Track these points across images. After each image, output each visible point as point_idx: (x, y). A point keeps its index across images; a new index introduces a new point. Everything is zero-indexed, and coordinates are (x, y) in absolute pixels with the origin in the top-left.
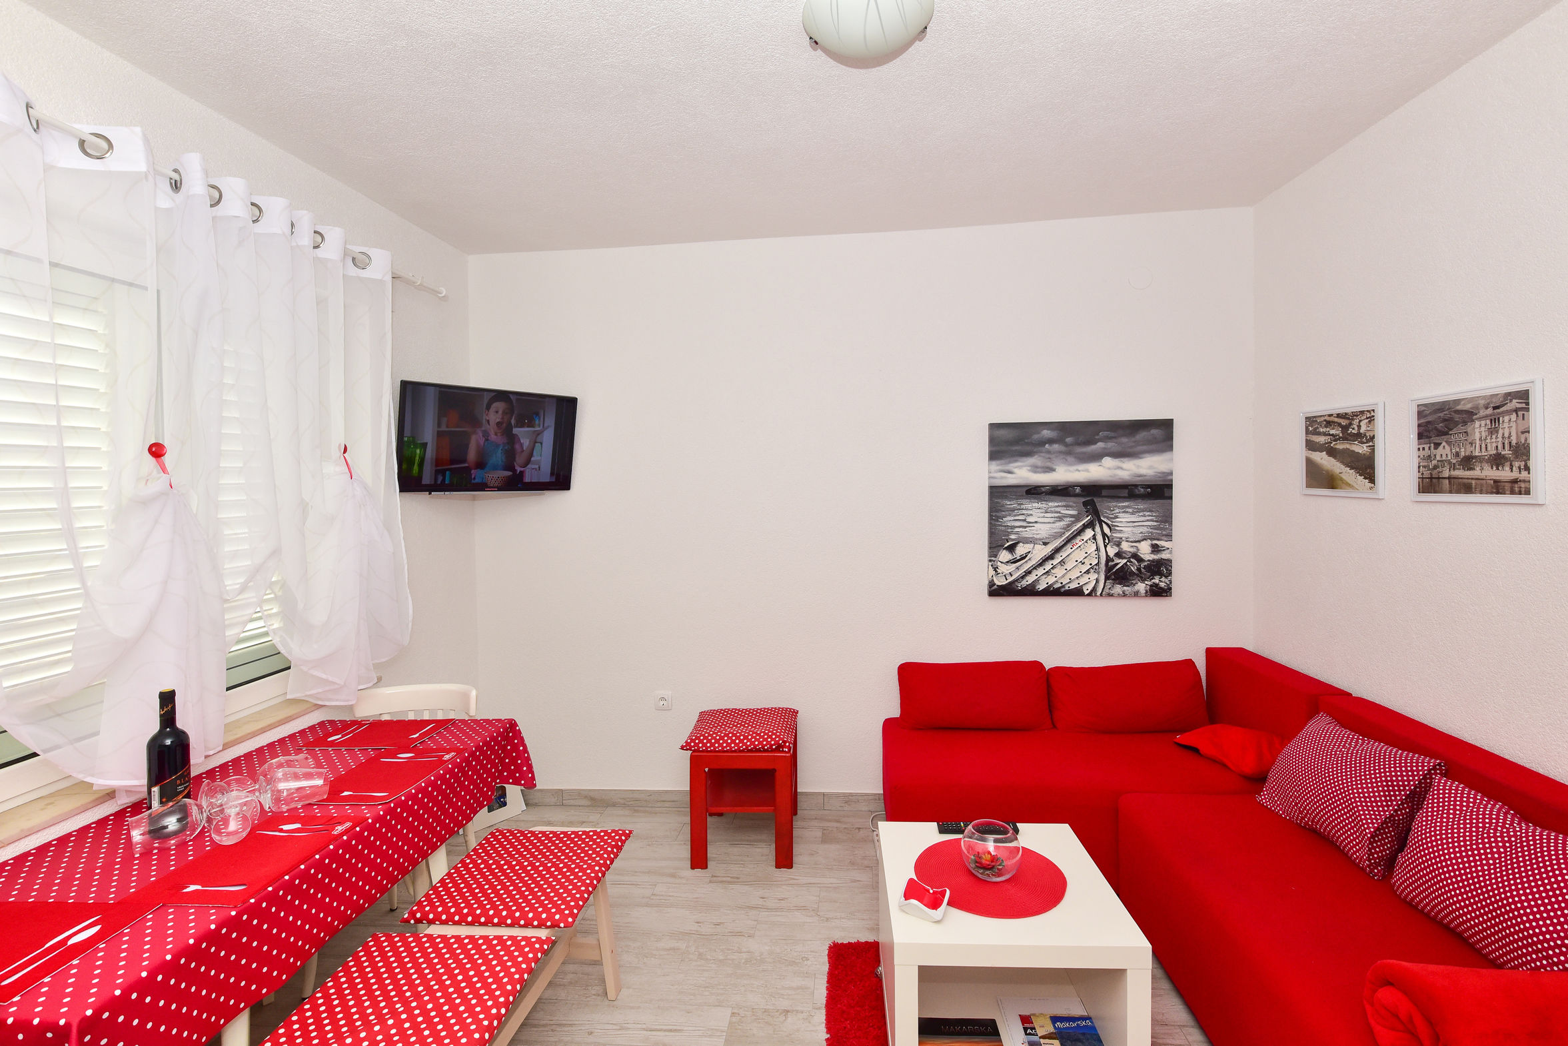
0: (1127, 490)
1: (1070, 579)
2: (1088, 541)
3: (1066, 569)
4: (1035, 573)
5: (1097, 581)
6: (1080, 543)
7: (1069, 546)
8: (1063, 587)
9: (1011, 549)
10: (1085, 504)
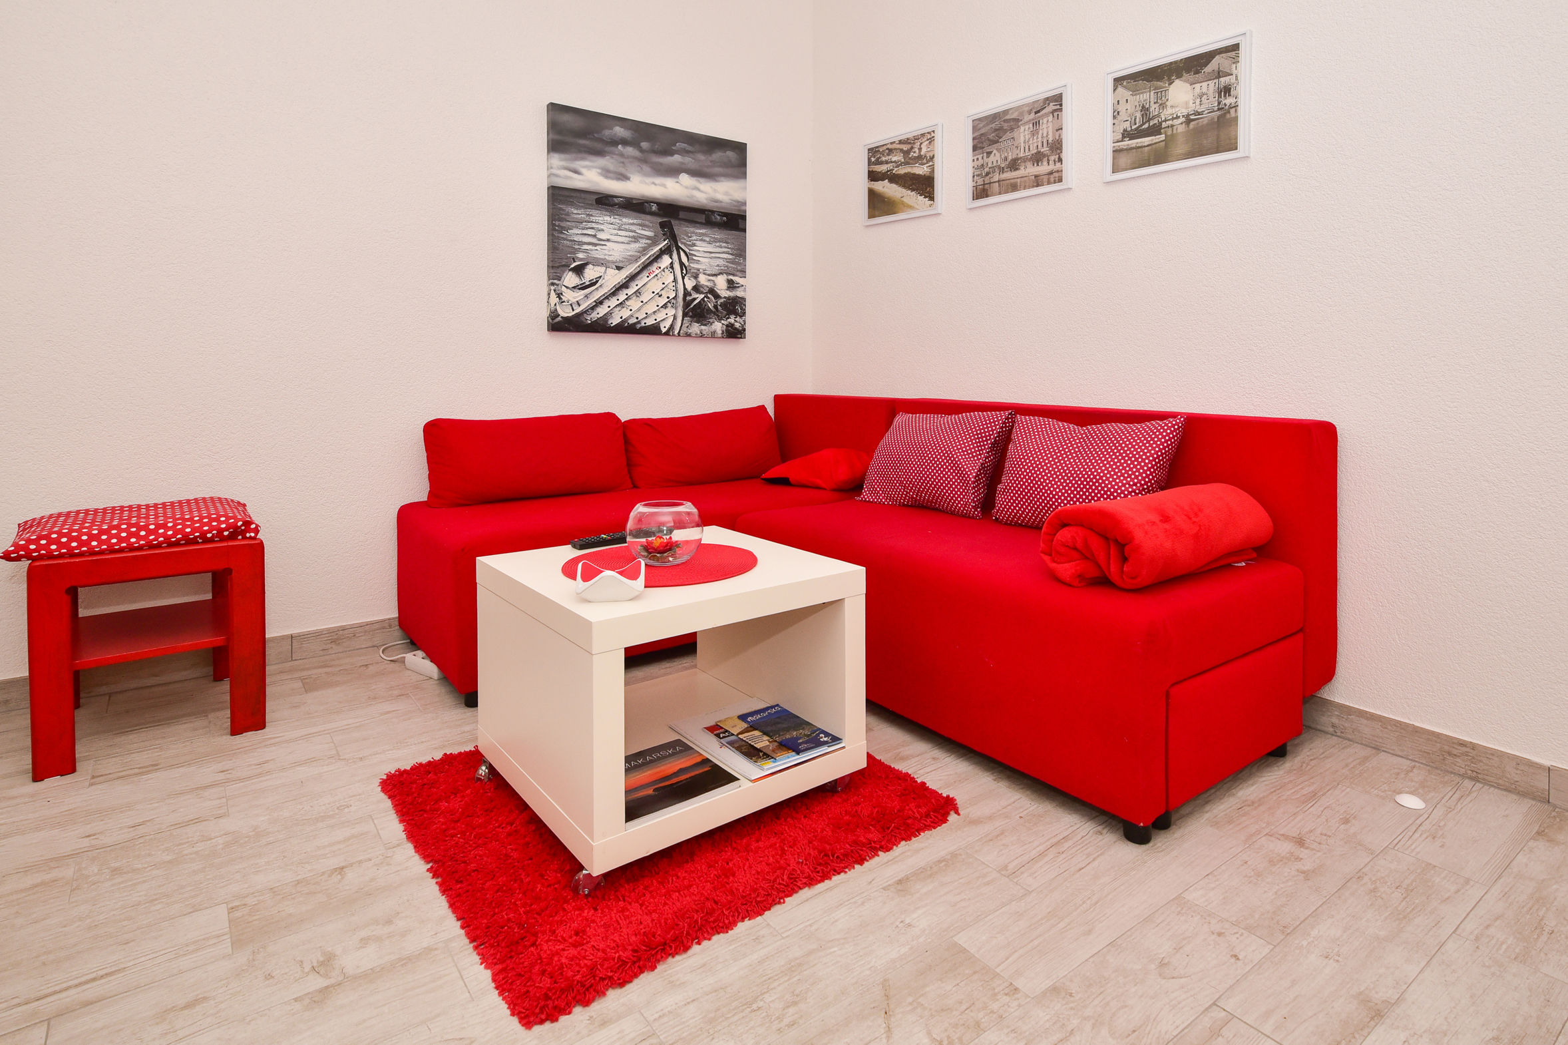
0: (704, 216)
1: (646, 314)
2: (666, 270)
3: (642, 302)
4: (607, 303)
5: (675, 317)
6: (657, 272)
7: (645, 273)
8: (639, 322)
9: (579, 270)
10: (662, 225)
